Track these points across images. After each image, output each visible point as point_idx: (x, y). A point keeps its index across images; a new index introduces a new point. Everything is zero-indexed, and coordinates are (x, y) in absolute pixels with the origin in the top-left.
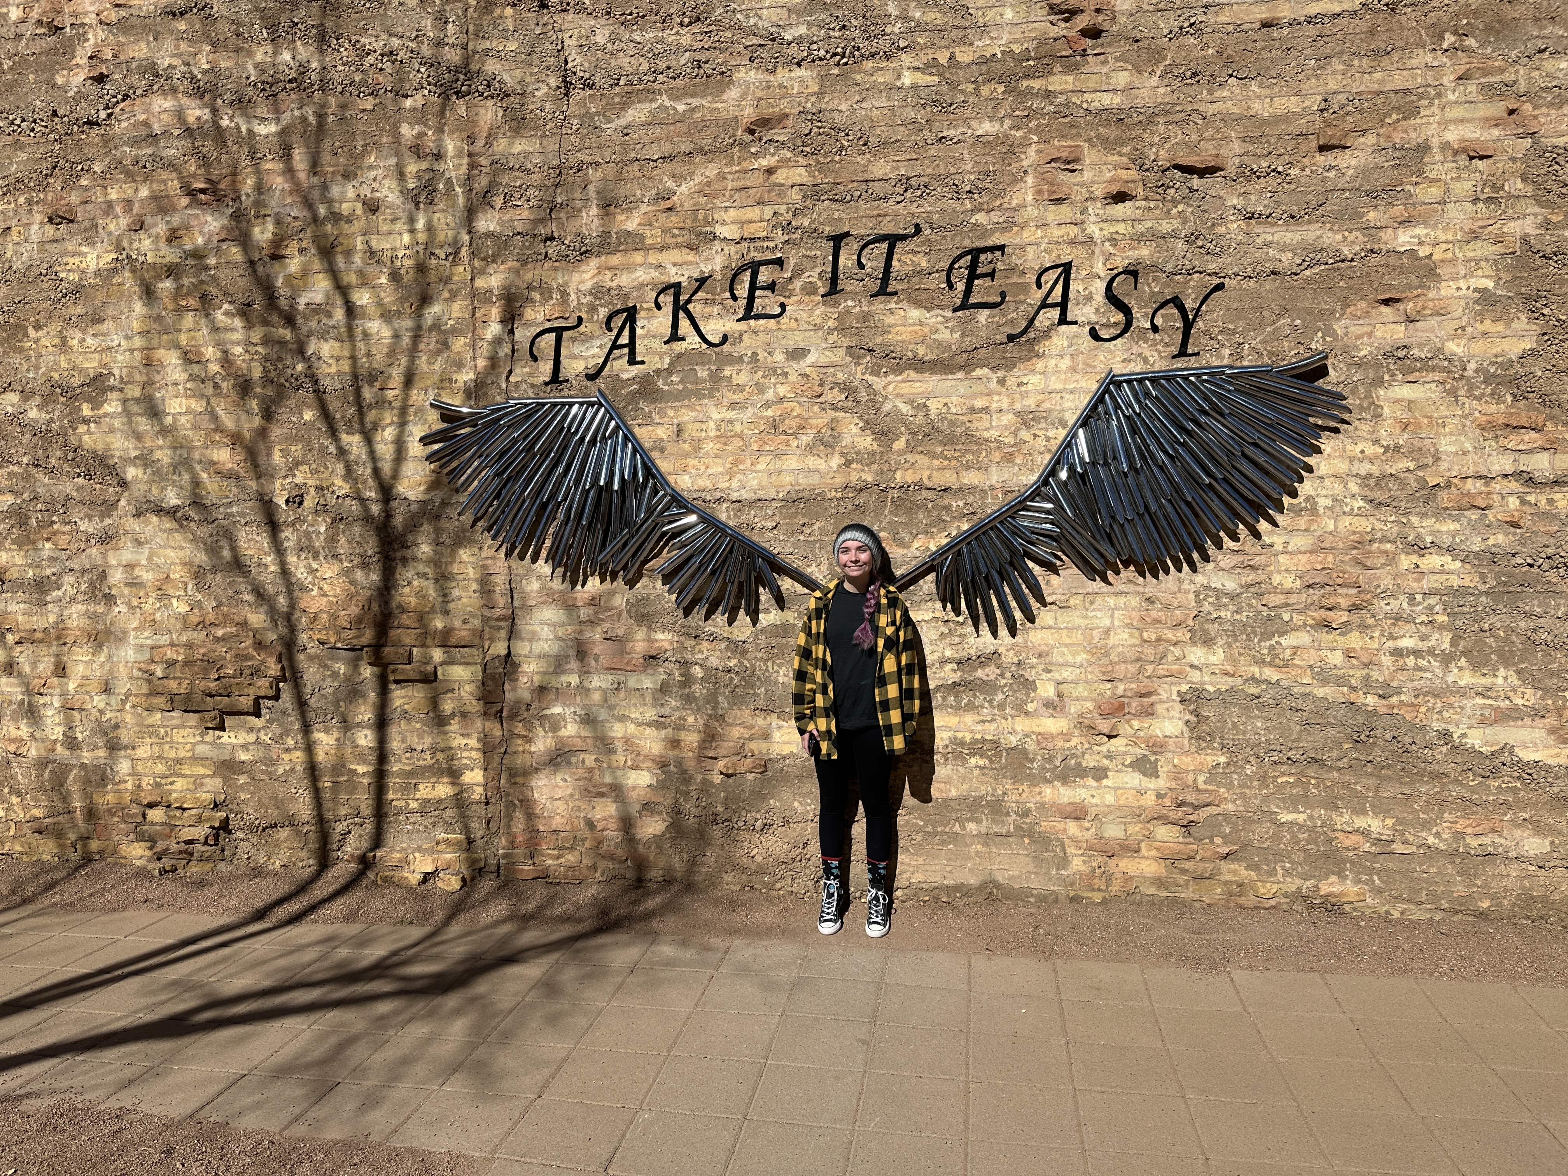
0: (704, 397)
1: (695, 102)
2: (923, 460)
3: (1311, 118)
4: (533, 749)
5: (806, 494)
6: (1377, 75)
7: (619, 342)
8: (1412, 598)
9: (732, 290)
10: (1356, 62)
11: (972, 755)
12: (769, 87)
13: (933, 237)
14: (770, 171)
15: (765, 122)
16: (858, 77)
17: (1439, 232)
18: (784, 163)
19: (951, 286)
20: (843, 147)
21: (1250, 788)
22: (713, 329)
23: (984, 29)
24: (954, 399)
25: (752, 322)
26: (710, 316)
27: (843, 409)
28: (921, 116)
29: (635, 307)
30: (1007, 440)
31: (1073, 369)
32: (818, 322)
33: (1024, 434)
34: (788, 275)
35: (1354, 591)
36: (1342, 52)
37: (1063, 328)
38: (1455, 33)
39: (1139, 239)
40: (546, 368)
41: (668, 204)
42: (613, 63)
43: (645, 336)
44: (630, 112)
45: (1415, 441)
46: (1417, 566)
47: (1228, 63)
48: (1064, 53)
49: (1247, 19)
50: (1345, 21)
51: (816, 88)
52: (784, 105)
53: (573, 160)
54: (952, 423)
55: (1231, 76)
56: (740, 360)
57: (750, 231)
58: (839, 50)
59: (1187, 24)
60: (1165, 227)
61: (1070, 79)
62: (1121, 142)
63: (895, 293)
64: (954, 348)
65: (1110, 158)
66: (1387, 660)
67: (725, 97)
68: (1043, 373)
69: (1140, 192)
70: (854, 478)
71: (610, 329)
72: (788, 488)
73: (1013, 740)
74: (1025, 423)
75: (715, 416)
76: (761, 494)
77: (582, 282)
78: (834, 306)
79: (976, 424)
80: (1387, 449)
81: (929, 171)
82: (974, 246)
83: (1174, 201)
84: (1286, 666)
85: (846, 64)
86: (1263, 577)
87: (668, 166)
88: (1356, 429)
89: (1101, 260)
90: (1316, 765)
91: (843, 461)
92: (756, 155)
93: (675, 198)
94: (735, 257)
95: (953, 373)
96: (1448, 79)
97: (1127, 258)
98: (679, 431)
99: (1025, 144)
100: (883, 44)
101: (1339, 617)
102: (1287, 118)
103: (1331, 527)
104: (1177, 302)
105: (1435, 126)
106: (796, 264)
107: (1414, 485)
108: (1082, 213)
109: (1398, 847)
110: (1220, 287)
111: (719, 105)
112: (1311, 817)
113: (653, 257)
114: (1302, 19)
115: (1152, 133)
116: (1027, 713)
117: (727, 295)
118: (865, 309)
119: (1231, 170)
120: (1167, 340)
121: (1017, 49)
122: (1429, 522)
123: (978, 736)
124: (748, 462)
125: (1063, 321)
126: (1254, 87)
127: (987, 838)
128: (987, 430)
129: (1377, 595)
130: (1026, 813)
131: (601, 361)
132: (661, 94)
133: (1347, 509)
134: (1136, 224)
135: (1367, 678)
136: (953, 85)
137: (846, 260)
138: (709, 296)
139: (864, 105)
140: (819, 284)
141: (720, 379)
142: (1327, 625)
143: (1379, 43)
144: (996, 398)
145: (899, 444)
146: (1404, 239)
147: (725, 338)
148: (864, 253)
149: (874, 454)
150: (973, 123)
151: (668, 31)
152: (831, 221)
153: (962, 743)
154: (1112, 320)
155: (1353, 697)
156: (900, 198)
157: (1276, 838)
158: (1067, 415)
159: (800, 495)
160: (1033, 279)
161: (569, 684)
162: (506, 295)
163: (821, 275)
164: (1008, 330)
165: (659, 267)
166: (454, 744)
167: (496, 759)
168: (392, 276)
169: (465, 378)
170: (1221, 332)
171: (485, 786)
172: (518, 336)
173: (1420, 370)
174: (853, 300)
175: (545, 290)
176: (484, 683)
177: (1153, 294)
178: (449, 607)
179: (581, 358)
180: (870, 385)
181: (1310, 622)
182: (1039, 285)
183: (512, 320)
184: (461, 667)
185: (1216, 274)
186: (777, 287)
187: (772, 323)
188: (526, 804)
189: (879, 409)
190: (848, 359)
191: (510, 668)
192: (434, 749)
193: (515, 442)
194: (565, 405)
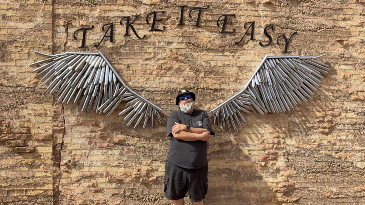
0: (137, 55)
2: (209, 80)
4: (71, 176)
5: (171, 90)
7: (107, 35)
8: (344, 125)
11: (223, 173)
13: (213, 10)
17: (352, 23)
21: (302, 180)
22: (141, 33)
24: (219, 62)
25: (154, 32)
27: (184, 63)
29: (113, 23)
30: (235, 75)
31: (254, 54)
32: (176, 33)
33: (240, 73)
34: (166, 17)
35: (330, 123)
37: (252, 41)
39: (274, 17)
40: (79, 43)
43: (117, 34)
45: (346, 80)
46: (346, 116)
54: (218, 69)
56: (149, 44)
57: (154, 2)
60: (281, 14)
63: (201, 26)
64: (219, 45)
66: (338, 142)
68: (246, 55)
69: (274, 3)
70: (187, 85)
71: (103, 30)
72: (166, 87)
73: (235, 168)
74: (240, 70)
76: (156, 89)
77: (94, 14)
78: (181, 29)
79: (225, 69)
80: (339, 82)
82: (225, 14)
83: (283, 6)
84: (312, 144)
88: (331, 76)
89: (263, 22)
90: (319, 173)
91: (184, 79)
94: (148, 10)
95: (218, 53)
97: (270, 22)
98: (128, 67)
101: (326, 131)
103: (324, 104)
104: (284, 36)
106: (169, 14)
107: (345, 93)
108: (257, 7)
109: (340, 196)
112: (318, 188)
113: (120, 8)
116: (239, 160)
117: (146, 22)
118: (191, 30)
120: (281, 47)
122: (349, 104)
123: (225, 167)
124: (152, 78)
125: (252, 39)
127: (227, 199)
128: (229, 71)
129: (336, 124)
130: (239, 191)
131: (100, 41)
133: (328, 99)
134: (273, 12)
135: (333, 148)
137: (186, 15)
138: (140, 22)
140: (176, 21)
141: (142, 50)
142: (323, 133)
144: (232, 62)
145: (202, 75)
147: (145, 36)
148: (191, 13)
149: (193, 77)
152: (181, 1)
153: (220, 170)
154: (266, 40)
155: (329, 153)
157: (309, 195)
158: (252, 68)
159: (169, 90)
160: (243, 26)
161: (86, 153)
162: (65, 16)
163: (177, 18)
164: (236, 41)
165: (122, 11)
166: (41, 175)
167: (58, 180)
168: (21, 6)
169: (49, 44)
170: (296, 46)
171: (54, 190)
172: (69, 31)
173: (347, 61)
174: (187, 27)
175: (81, 16)
176: (54, 154)
177: (278, 34)
178: (40, 126)
179: (93, 39)
180: (192, 55)
181: (318, 131)
182: (245, 27)
183: (67, 26)
184: (44, 148)
185: (294, 29)
186: (162, 21)
187: (161, 33)
188: (69, 196)
189: (195, 63)
190: (186, 47)
191: (63, 148)
192: (33, 177)
193: (68, 67)
194: (86, 55)
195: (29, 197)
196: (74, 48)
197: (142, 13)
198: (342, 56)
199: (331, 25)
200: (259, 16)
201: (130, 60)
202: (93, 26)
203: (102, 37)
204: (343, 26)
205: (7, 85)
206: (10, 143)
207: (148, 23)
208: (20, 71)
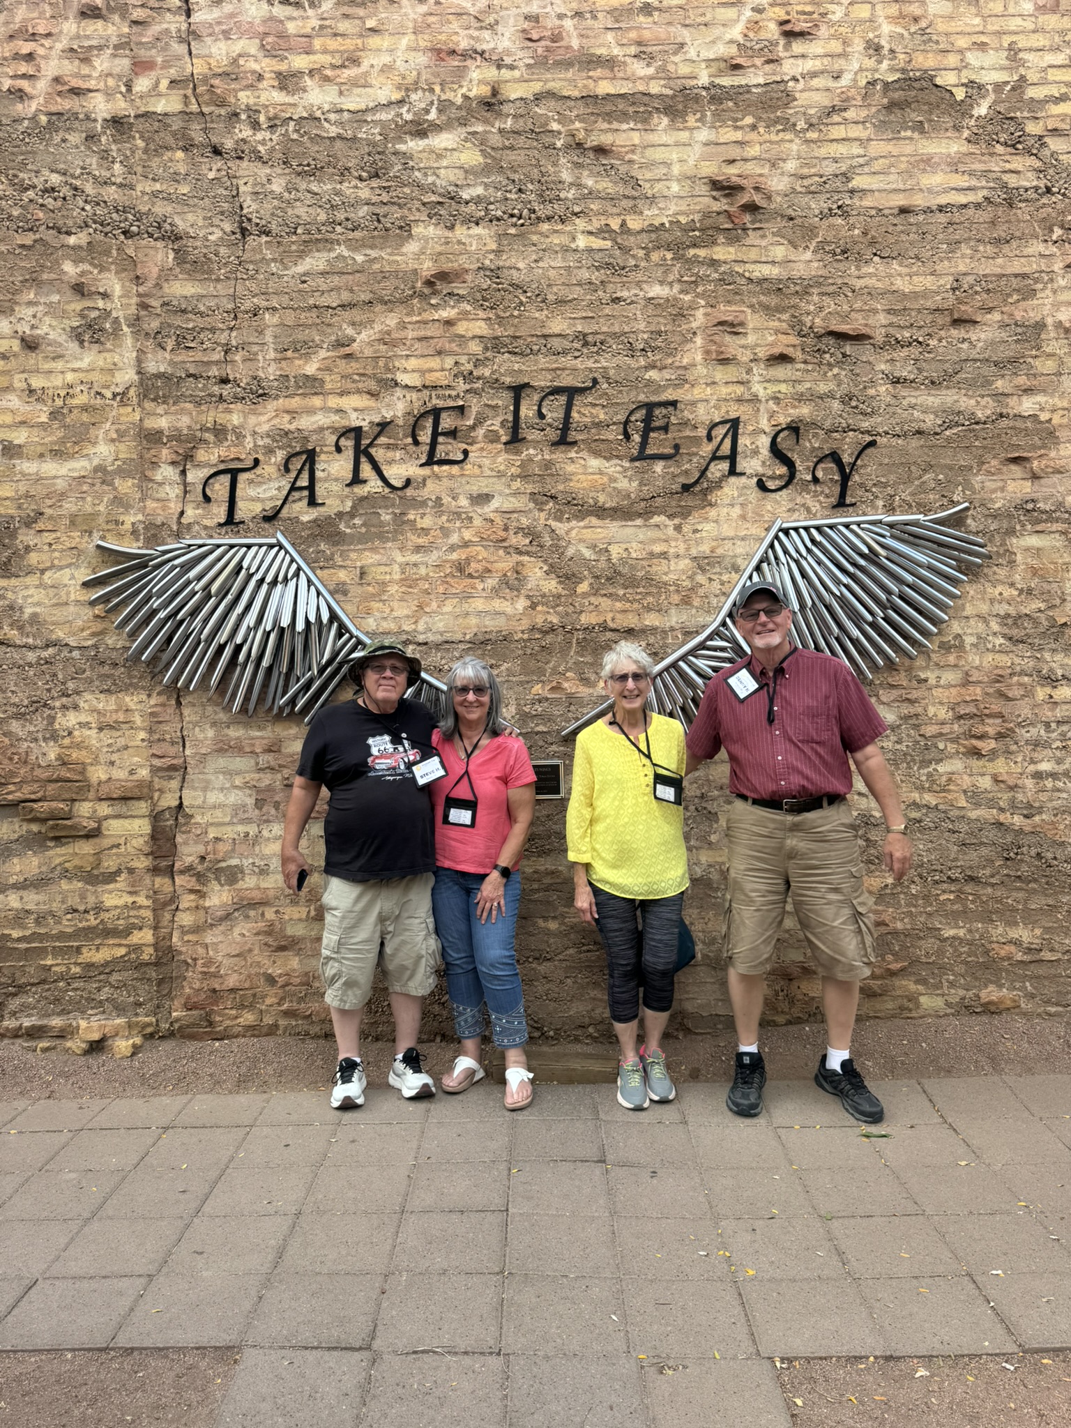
0: (388, 540)
1: (374, 253)
2: (605, 603)
3: (946, 295)
4: (207, 904)
5: (493, 636)
6: (1000, 261)
7: (299, 484)
8: (1047, 725)
9: (414, 436)
10: (981, 248)
12: (447, 243)
13: (610, 391)
14: (449, 323)
15: (443, 276)
16: (535, 238)
17: (1056, 400)
18: (464, 315)
19: (627, 436)
20: (521, 303)
21: (915, 906)
22: (396, 473)
23: (652, 200)
24: (634, 545)
25: (436, 468)
26: (391, 462)
27: (528, 553)
28: (596, 276)
29: (314, 449)
30: (684, 584)
31: (743, 517)
32: (502, 468)
33: (700, 578)
34: (470, 422)
35: (999, 721)
36: (970, 239)
37: (733, 479)
38: (1062, 227)
39: (800, 398)
40: (220, 513)
41: (347, 350)
42: (290, 212)
43: (326, 480)
44: (308, 260)
45: (1045, 585)
46: (1051, 697)
47: (873, 243)
48: (726, 226)
49: (887, 205)
50: (971, 212)
51: (494, 246)
52: (462, 261)
53: (248, 305)
54: (632, 567)
55: (875, 254)
56: (423, 504)
57: (432, 378)
58: (516, 211)
59: (835, 206)
60: (823, 388)
61: (732, 250)
62: (781, 310)
63: (575, 443)
64: (633, 496)
65: (772, 324)
66: (1029, 783)
67: (404, 250)
68: (716, 522)
69: (798, 355)
70: (539, 620)
71: (287, 470)
72: (475, 630)
74: (700, 567)
75: (400, 559)
76: (448, 636)
77: (260, 424)
78: (516, 454)
79: (654, 568)
80: (1021, 591)
81: (605, 329)
82: (646, 400)
83: (829, 364)
84: (944, 791)
85: (522, 225)
86: (920, 710)
87: (347, 315)
88: (995, 573)
89: (766, 416)
90: (972, 883)
91: (528, 603)
92: (435, 307)
93: (355, 345)
94: (417, 404)
95: (631, 520)
96: (1058, 266)
97: (789, 415)
98: (363, 574)
99: (693, 307)
100: (558, 208)
101: (987, 746)
102: (925, 294)
103: (977, 663)
104: (835, 457)
105: (1049, 307)
106: (478, 413)
107: (1045, 623)
108: (747, 373)
109: (1047, 955)
110: (872, 444)
111: (398, 258)
112: (970, 931)
113: (333, 402)
114: (934, 208)
115: (808, 302)
117: (410, 440)
118: (547, 457)
119: (879, 337)
120: (827, 491)
121: (683, 219)
122: (1059, 657)
124: (434, 605)
125: (733, 472)
126: (895, 265)
128: (666, 574)
129: (1019, 724)
131: (279, 503)
132: (339, 244)
133: (990, 646)
134: (797, 385)
135: (1013, 800)
136: (625, 250)
137: (527, 411)
138: (392, 441)
139: (541, 264)
140: (502, 432)
141: (404, 522)
142: (976, 753)
143: (1001, 232)
144: (673, 544)
145: (583, 587)
146: (1027, 405)
147: (408, 482)
148: (544, 404)
149: (559, 596)
150: (644, 286)
151: (346, 184)
152: (511, 372)
154: (778, 472)
155: (1002, 818)
156: (577, 354)
157: (940, 952)
158: (739, 561)
159: (487, 637)
160: (704, 433)
161: (247, 834)
162: (177, 437)
163: (503, 424)
164: (683, 480)
165: (340, 411)
166: (120, 902)
167: (168, 916)
168: (54, 415)
169: (132, 520)
170: (875, 485)
171: (156, 946)
172: (190, 477)
173: (1046, 521)
174: (535, 448)
175: (220, 432)
176: (154, 837)
177: (814, 449)
178: (115, 757)
179: (258, 499)
180: (553, 531)
181: (962, 750)
182: (710, 438)
183: (184, 461)
184: (127, 821)
185: (868, 432)
186: (459, 434)
187: (455, 469)
188: (200, 962)
189: (563, 553)
190: (532, 505)
191: (181, 820)
192: (99, 909)
193: (188, 583)
194: (242, 546)
195: (90, 965)
196: (206, 528)
197: (400, 414)
198: (1030, 506)
199: (989, 412)
200: (755, 399)
201: (367, 553)
202: (257, 462)
203: (285, 492)
204: (1026, 414)
205: (18, 642)
206: (32, 810)
207: (416, 443)
208: (54, 601)
